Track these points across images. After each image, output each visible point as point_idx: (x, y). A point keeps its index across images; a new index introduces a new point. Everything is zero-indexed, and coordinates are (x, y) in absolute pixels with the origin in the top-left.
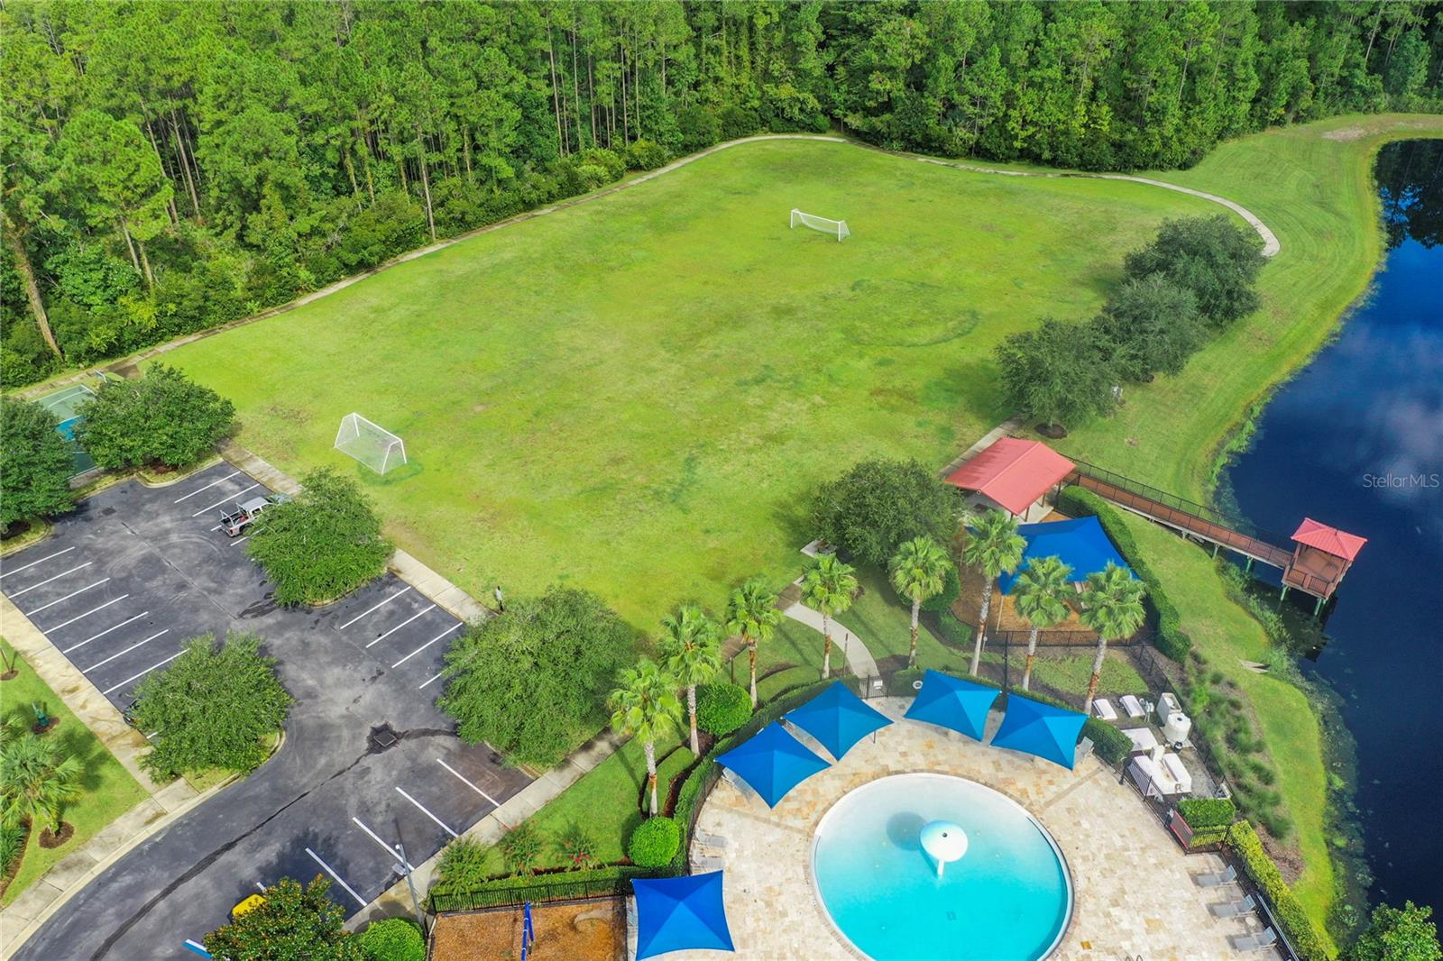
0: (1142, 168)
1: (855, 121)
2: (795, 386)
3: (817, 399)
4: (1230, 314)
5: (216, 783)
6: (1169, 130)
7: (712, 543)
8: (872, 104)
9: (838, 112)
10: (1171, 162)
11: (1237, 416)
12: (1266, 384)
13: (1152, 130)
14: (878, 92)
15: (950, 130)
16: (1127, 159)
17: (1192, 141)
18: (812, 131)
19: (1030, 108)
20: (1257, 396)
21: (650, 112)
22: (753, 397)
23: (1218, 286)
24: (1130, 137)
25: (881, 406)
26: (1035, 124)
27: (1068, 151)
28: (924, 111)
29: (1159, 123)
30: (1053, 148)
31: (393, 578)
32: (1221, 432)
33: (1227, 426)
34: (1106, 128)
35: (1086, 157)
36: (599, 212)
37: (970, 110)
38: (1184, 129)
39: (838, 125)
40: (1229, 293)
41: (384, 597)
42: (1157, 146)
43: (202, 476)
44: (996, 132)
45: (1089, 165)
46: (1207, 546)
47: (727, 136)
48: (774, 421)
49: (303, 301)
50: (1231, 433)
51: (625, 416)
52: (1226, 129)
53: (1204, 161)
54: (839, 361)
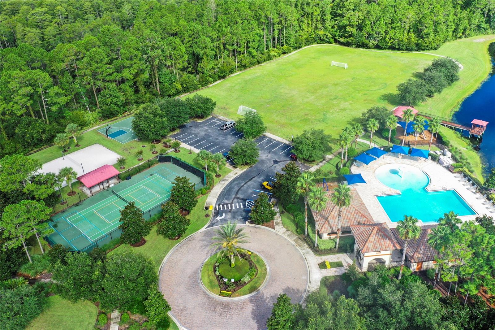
0: (423, 50)
1: (342, 40)
2: (345, 100)
3: (351, 102)
4: (452, 81)
5: (246, 168)
6: (430, 39)
7: (335, 129)
8: (347, 35)
9: (337, 38)
10: (431, 48)
11: (456, 104)
12: (463, 97)
13: (426, 39)
14: (349, 32)
15: (369, 41)
16: (419, 48)
17: (437, 42)
18: (329, 43)
19: (392, 34)
20: (461, 100)
21: (288, 38)
22: (335, 102)
23: (449, 74)
24: (420, 42)
25: (367, 103)
26: (393, 39)
27: (403, 46)
28: (362, 36)
29: (427, 37)
30: (398, 45)
31: (265, 136)
32: (452, 108)
33: (454, 106)
34: (413, 40)
35: (408, 47)
36: (278, 64)
37: (376, 36)
38: (435, 39)
39: (336, 41)
40: (452, 76)
41: (264, 140)
42: (427, 44)
43: (209, 119)
44: (383, 41)
45: (408, 49)
46: (451, 128)
47: (306, 45)
48: (342, 106)
49: (211, 85)
50: (454, 107)
51: (305, 106)
52: (446, 39)
53: (440, 48)
54: (354, 94)
